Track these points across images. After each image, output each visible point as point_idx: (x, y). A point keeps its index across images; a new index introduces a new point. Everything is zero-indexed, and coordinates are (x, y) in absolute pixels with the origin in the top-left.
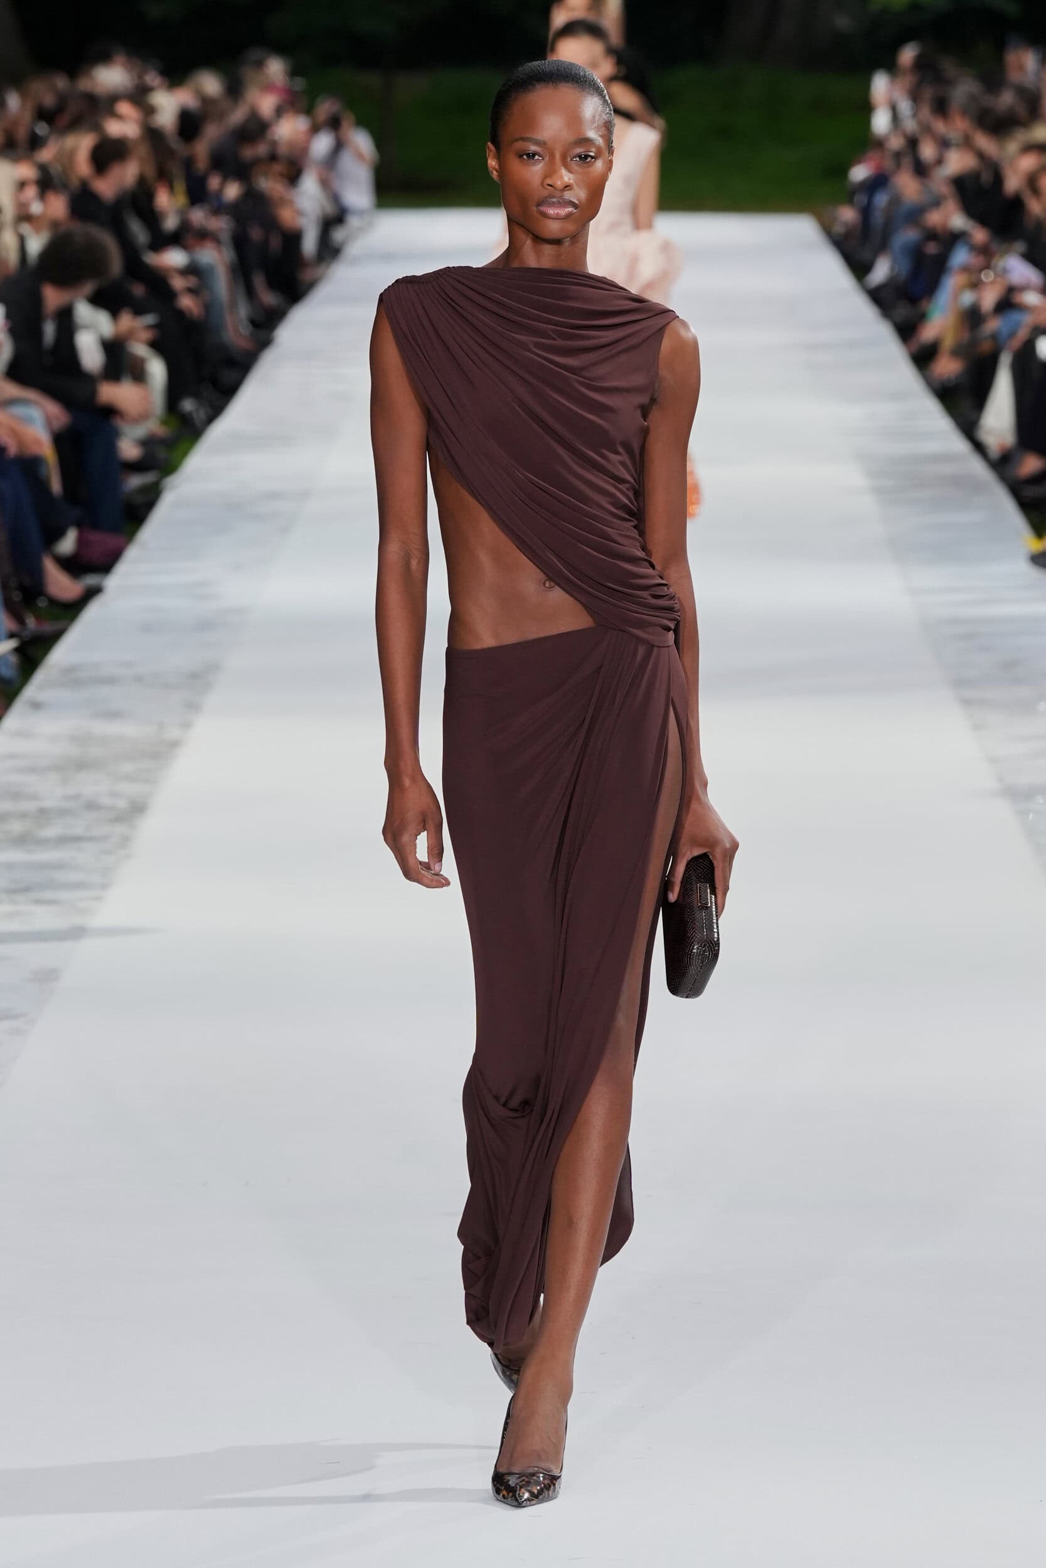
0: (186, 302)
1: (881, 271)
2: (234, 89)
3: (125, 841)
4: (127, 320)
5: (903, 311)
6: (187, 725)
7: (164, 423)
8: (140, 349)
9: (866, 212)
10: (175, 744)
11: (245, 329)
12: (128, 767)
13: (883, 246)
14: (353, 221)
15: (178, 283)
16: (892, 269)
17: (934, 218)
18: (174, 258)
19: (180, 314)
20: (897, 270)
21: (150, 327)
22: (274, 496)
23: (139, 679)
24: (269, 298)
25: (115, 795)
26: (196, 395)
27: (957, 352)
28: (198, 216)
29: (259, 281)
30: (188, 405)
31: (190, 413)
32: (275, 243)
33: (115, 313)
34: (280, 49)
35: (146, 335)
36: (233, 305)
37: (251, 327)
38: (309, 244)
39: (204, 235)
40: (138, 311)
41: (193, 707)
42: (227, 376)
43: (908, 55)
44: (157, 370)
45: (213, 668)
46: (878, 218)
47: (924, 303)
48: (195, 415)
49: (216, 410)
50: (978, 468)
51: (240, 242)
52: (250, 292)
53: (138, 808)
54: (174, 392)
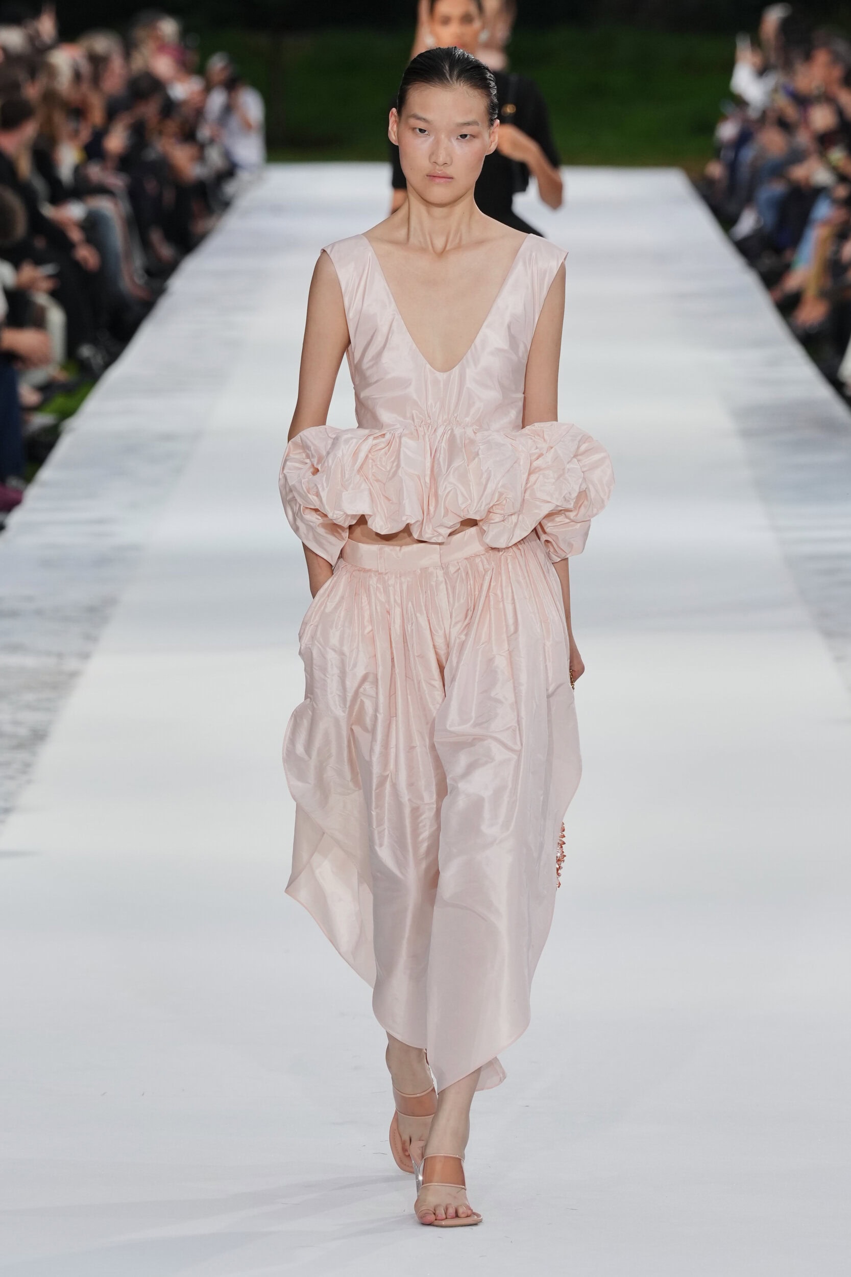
0: (86, 254)
1: (747, 223)
2: (129, 48)
3: (27, 767)
4: (29, 272)
5: (768, 261)
6: (85, 656)
7: (65, 367)
8: (42, 299)
9: (733, 167)
10: (74, 675)
11: (140, 279)
12: (29, 697)
13: (749, 200)
14: (243, 176)
15: (76, 235)
16: (758, 221)
17: (799, 172)
18: (74, 211)
19: (77, 266)
20: (762, 223)
21: (50, 277)
22: (168, 437)
23: (39, 613)
24: (166, 251)
25: (16, 723)
26: (95, 342)
28: (95, 172)
29: (156, 237)
30: (86, 351)
31: (88, 359)
32: (169, 195)
33: (17, 264)
34: (173, 11)
35: (46, 285)
36: (128, 255)
37: (146, 276)
39: (102, 190)
40: (38, 261)
41: (91, 638)
43: (773, 17)
44: (56, 317)
45: (110, 602)
46: (744, 172)
47: (788, 253)
48: (93, 361)
49: (112, 357)
50: (837, 407)
51: (134, 194)
53: (39, 736)
54: (73, 337)
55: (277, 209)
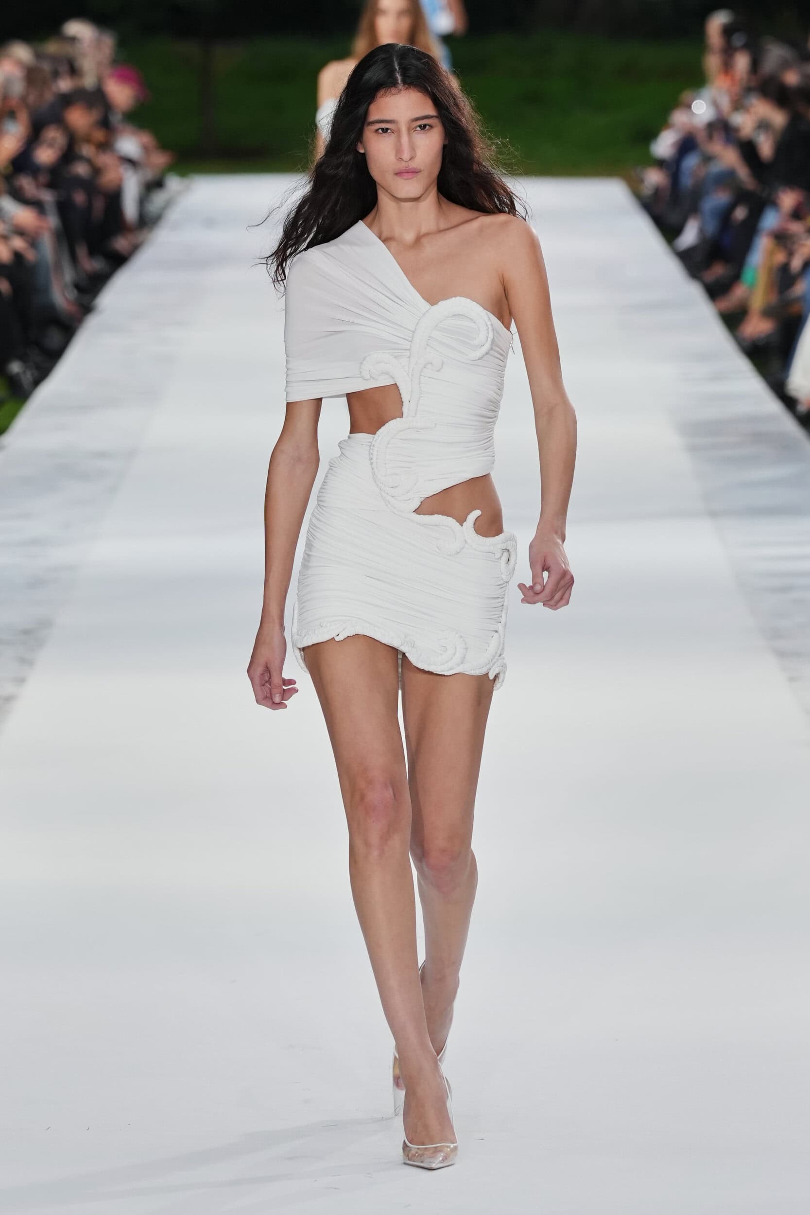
1: (690, 236)
6: (21, 680)
9: (675, 178)
11: (72, 294)
13: (692, 209)
16: (701, 231)
20: (705, 233)
22: (102, 455)
26: (23, 358)
27: (768, 313)
29: (82, 252)
30: (15, 367)
31: (18, 374)
32: (99, 205)
37: (75, 292)
38: (130, 208)
41: (26, 662)
42: (54, 337)
45: (46, 624)
49: (42, 373)
50: (789, 425)
51: (64, 208)
52: (74, 259)
55: (210, 222)
